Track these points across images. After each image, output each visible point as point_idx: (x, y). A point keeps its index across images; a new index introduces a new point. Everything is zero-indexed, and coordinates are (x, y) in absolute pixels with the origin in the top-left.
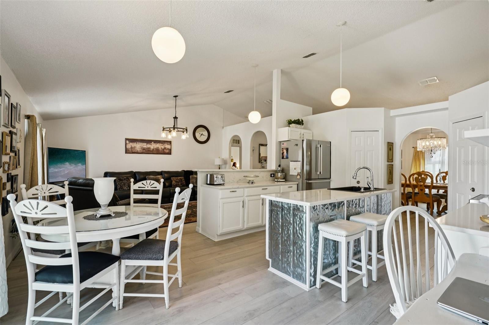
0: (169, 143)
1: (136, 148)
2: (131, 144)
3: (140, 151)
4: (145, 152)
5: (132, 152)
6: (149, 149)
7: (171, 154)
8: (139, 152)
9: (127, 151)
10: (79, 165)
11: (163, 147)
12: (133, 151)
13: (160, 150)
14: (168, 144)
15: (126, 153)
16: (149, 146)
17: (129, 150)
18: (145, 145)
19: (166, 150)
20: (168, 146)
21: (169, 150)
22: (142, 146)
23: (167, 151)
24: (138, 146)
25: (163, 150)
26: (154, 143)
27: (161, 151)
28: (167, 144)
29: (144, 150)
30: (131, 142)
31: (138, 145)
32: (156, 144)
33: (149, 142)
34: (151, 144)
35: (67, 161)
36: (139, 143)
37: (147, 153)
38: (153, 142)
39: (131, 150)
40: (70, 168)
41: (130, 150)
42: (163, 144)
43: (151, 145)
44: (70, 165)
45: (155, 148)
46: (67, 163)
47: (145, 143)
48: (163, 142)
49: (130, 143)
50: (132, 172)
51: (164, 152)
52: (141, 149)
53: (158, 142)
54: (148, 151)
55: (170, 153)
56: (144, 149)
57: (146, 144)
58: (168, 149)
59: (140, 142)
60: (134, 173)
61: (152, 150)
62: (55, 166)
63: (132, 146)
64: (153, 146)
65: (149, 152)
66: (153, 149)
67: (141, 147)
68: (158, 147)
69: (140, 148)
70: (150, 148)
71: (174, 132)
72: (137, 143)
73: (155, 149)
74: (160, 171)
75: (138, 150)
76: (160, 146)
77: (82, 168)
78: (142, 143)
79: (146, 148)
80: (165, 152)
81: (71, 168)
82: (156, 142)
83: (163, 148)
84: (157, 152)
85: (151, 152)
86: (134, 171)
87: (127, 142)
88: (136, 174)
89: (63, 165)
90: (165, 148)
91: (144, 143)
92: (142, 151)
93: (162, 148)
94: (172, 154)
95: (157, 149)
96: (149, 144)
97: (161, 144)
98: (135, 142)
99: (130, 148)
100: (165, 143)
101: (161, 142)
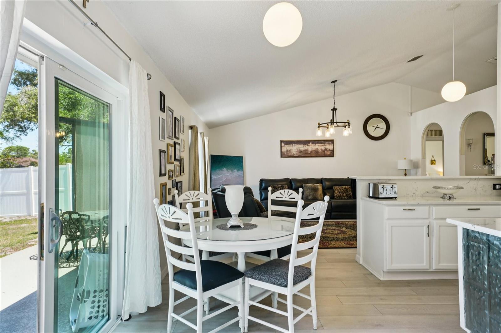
0: (331, 143)
1: (292, 151)
2: (287, 147)
3: (296, 154)
4: (303, 156)
5: (288, 156)
6: (307, 152)
7: (333, 156)
8: (295, 155)
9: (283, 155)
10: (235, 171)
11: (323, 148)
12: (289, 155)
13: (319, 152)
14: (329, 144)
15: (282, 157)
16: (306, 147)
17: (284, 154)
18: (302, 147)
19: (327, 151)
20: (329, 147)
21: (331, 151)
22: (299, 148)
23: (329, 153)
24: (294, 149)
25: (324, 151)
26: (313, 143)
27: (322, 153)
28: (328, 144)
29: (301, 153)
30: (287, 144)
31: (294, 147)
33: (306, 142)
34: (309, 145)
35: (225, 167)
36: (295, 145)
38: (311, 143)
39: (287, 154)
40: (227, 175)
41: (286, 153)
42: (322, 145)
43: (309, 146)
44: (227, 172)
45: (314, 149)
46: (225, 169)
47: (302, 144)
48: (322, 142)
49: (286, 145)
50: (287, 179)
51: (324, 154)
52: (298, 151)
53: (317, 142)
54: (306, 153)
55: (332, 155)
56: (301, 152)
57: (303, 145)
58: (330, 150)
59: (296, 144)
60: (289, 180)
61: (309, 152)
62: (214, 172)
63: (288, 149)
64: (311, 148)
65: (307, 155)
66: (311, 152)
67: (298, 150)
68: (318, 149)
69: (297, 150)
70: (307, 150)
71: (331, 128)
72: (293, 145)
73: (314, 150)
74: (320, 178)
75: (294, 153)
76: (319, 147)
77: (238, 174)
78: (298, 145)
79: (303, 150)
80: (326, 154)
81: (228, 174)
82: (315, 142)
84: (316, 154)
85: (309, 155)
86: (290, 178)
87: (283, 144)
88: (292, 182)
89: (221, 171)
90: (326, 149)
91: (300, 144)
92: (298, 154)
93: (322, 150)
94: (334, 156)
95: (316, 151)
96: (307, 145)
97: (321, 144)
98: (291, 144)
99: (285, 151)
100: (326, 143)
101: (321, 142)
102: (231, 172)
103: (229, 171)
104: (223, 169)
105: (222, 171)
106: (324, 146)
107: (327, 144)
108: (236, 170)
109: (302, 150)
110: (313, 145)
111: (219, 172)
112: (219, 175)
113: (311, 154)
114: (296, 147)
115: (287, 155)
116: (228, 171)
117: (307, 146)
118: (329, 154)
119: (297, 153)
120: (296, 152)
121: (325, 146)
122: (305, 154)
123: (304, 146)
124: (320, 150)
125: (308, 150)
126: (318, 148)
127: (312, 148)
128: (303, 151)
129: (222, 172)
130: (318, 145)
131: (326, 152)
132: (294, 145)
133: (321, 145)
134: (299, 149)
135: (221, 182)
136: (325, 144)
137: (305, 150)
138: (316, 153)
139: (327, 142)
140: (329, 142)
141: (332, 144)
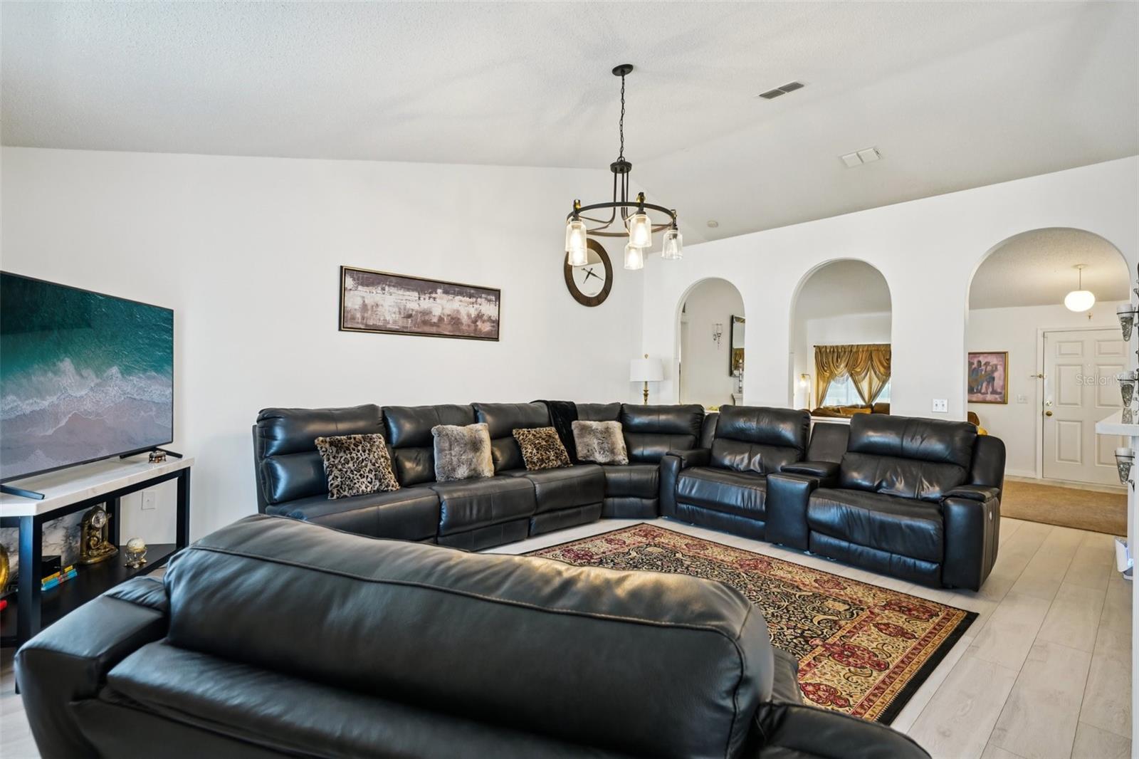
0: (494, 298)
1: (380, 309)
2: (364, 294)
3: (395, 322)
4: (414, 329)
5: (366, 325)
6: (427, 318)
7: (497, 339)
8: (389, 326)
9: (345, 322)
11: (473, 313)
12: (371, 322)
13: (462, 324)
14: (490, 301)
15: (342, 327)
16: (425, 303)
17: (353, 318)
18: (413, 301)
19: (483, 322)
20: (488, 309)
21: (493, 322)
22: (404, 302)
23: (486, 327)
24: (389, 303)
25: (475, 322)
26: (446, 292)
27: (469, 326)
28: (486, 299)
29: (410, 320)
30: (362, 284)
31: (387, 296)
32: (450, 297)
33: (427, 286)
34: (434, 295)
35: (66, 352)
36: (393, 290)
37: (419, 330)
38: (439, 291)
39: (363, 318)
40: (78, 394)
41: (358, 315)
42: (474, 299)
43: (434, 299)
44: (78, 378)
45: (447, 312)
46: (67, 365)
47: (413, 290)
48: (472, 291)
49: (360, 288)
50: (372, 408)
51: (475, 330)
52: (400, 313)
53: (456, 289)
54: (425, 323)
55: (494, 337)
56: (410, 316)
57: (416, 294)
58: (490, 319)
59: (394, 286)
60: (379, 414)
61: (435, 320)
63: (366, 302)
64: (441, 305)
65: (427, 329)
66: (441, 319)
67: (400, 309)
68: (458, 311)
69: (397, 310)
70: (426, 313)
71: (641, 225)
72: (383, 289)
73: (448, 315)
74: (468, 403)
75: (388, 318)
76: (463, 307)
78: (401, 292)
79: (417, 312)
80: (480, 331)
81: (83, 393)
82: (451, 288)
83: (473, 316)
84: (455, 330)
85: (434, 330)
86: (381, 405)
87: (349, 282)
88: (389, 419)
90: (479, 316)
91: (409, 290)
92: (400, 323)
93: (469, 316)
94: (500, 338)
95: (452, 318)
96: (427, 296)
97: (467, 299)
98: (379, 283)
99: (357, 307)
100: (481, 297)
101: (468, 290)
102: (93, 380)
103: (85, 373)
104: (61, 365)
105: (55, 373)
106: (475, 305)
107: (483, 300)
108: (114, 370)
109: (413, 310)
110: (445, 296)
111: (42, 379)
112: (43, 398)
113: (438, 326)
114: (393, 297)
115: (363, 324)
116: (81, 376)
117: (430, 298)
118: (488, 333)
119: (397, 317)
120: (394, 316)
121: (478, 306)
122: (422, 327)
123: (419, 298)
124: (466, 317)
125: (431, 312)
126: (460, 308)
127: (443, 309)
128: (416, 315)
129: (55, 379)
130: (461, 301)
131: (479, 323)
132: (387, 288)
133: (466, 302)
134: (402, 307)
135: (50, 432)
136: (479, 299)
137: (421, 312)
138: (452, 325)
139: (483, 295)
140: (489, 295)
141: (496, 301)
